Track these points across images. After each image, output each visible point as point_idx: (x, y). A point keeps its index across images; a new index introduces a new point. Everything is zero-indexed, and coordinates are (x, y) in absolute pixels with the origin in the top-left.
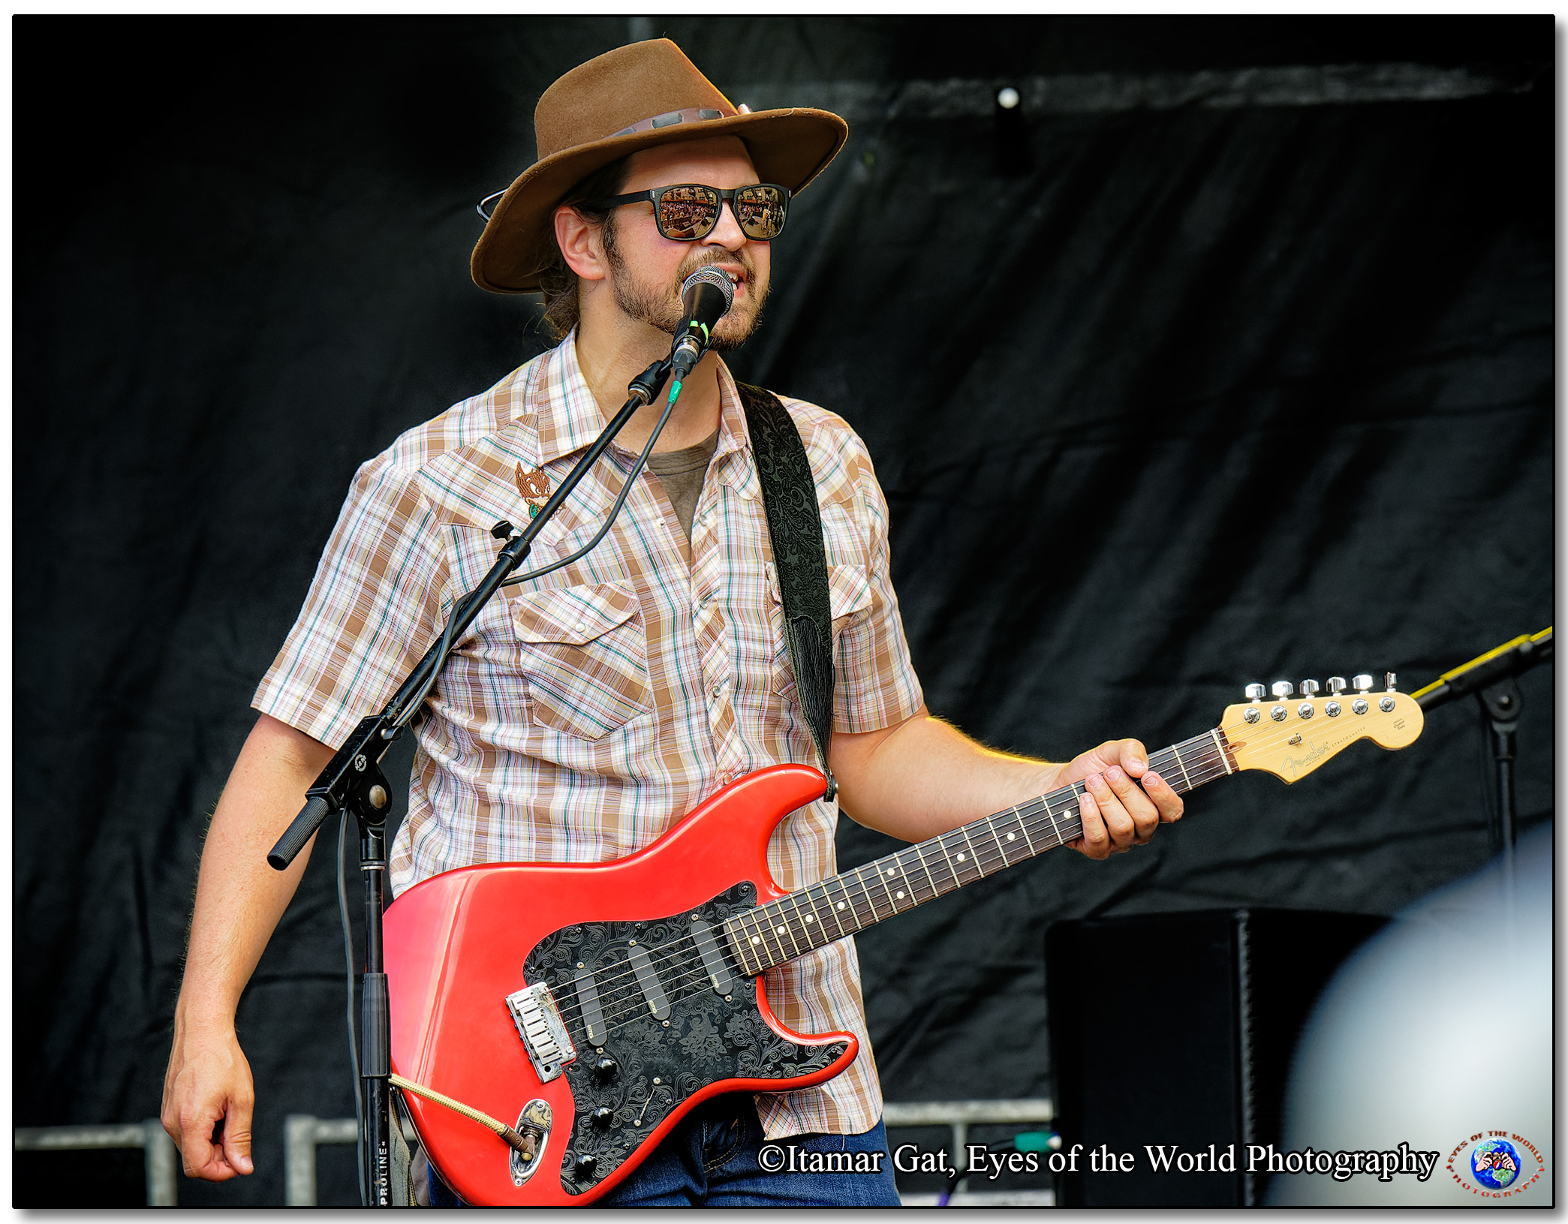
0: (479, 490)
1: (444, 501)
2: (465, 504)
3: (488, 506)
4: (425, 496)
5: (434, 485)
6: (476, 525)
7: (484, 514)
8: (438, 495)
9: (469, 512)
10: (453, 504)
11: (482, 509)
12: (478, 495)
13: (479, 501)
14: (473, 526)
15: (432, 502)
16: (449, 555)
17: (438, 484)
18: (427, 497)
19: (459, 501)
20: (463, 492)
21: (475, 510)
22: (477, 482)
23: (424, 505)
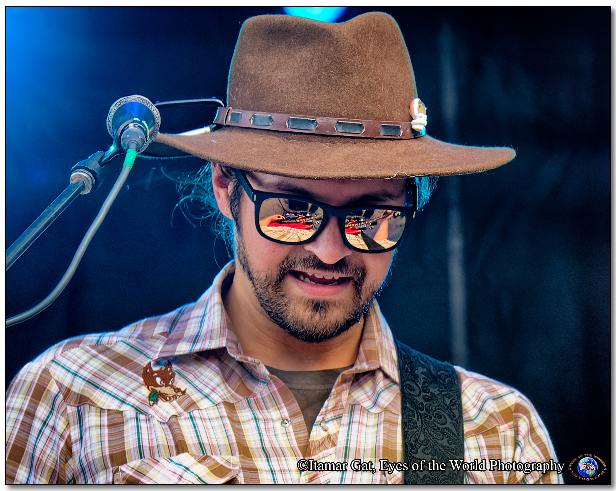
0: (104, 375)
1: (72, 385)
2: (88, 386)
3: (110, 388)
4: (56, 381)
5: (64, 371)
6: (96, 404)
7: (105, 395)
8: (67, 380)
9: (92, 392)
10: (78, 387)
11: (104, 391)
12: (103, 379)
13: (103, 384)
14: (92, 404)
15: (60, 385)
16: (72, 434)
17: (68, 371)
18: (57, 382)
19: (84, 383)
20: (89, 376)
21: (98, 391)
22: (104, 369)
23: (54, 388)
